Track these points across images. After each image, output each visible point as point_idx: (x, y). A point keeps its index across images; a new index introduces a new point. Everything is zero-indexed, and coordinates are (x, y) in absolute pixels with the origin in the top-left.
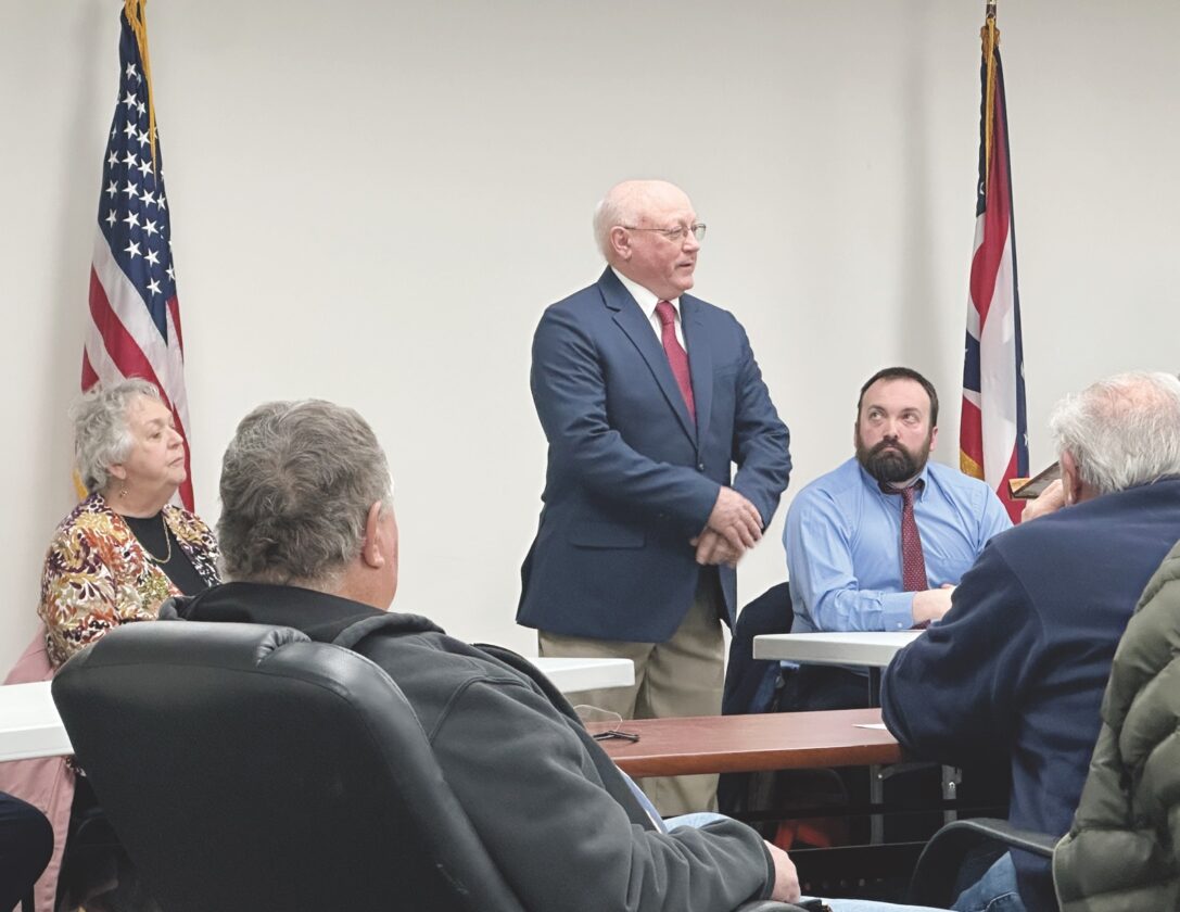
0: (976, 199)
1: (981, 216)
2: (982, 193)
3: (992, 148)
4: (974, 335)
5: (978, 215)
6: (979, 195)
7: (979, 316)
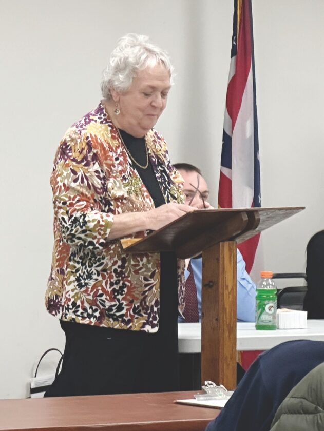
0: (231, 47)
1: (234, 58)
2: (234, 43)
3: (241, 15)
4: (228, 132)
5: (232, 57)
6: (233, 44)
7: (231, 120)
